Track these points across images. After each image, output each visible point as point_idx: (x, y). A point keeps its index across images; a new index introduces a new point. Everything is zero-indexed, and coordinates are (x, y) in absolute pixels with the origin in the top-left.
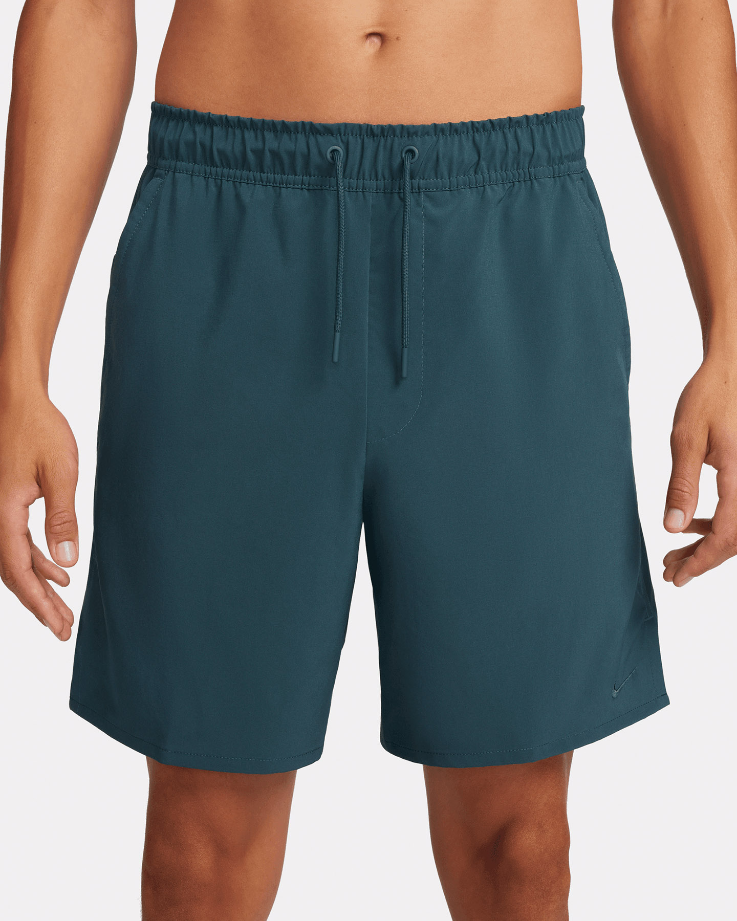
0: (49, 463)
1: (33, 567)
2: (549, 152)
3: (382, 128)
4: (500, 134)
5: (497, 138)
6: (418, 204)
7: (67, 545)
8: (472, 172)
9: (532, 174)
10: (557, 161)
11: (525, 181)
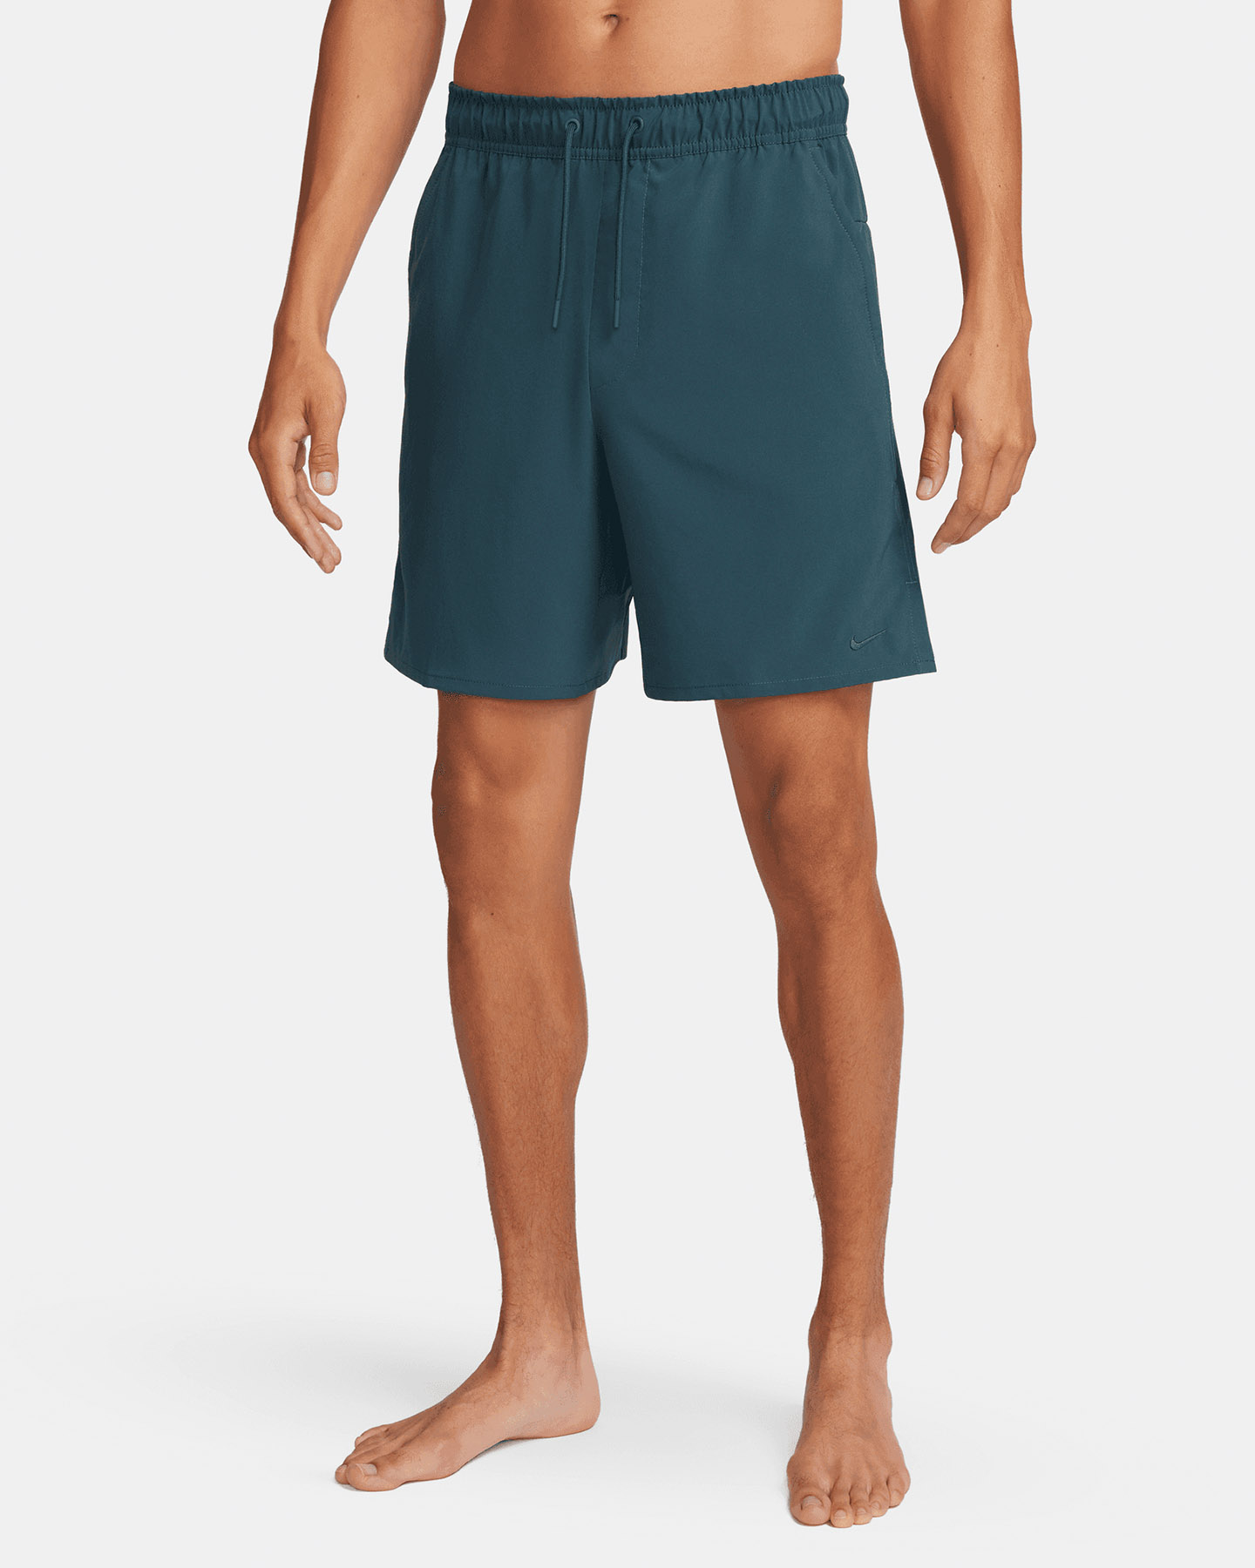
0: (315, 400)
1: (296, 496)
2: (776, 120)
3: (611, 101)
4: (725, 104)
5: (722, 108)
6: (645, 170)
7: (327, 475)
8: (696, 140)
9: (759, 141)
10: (786, 128)
11: (751, 147)
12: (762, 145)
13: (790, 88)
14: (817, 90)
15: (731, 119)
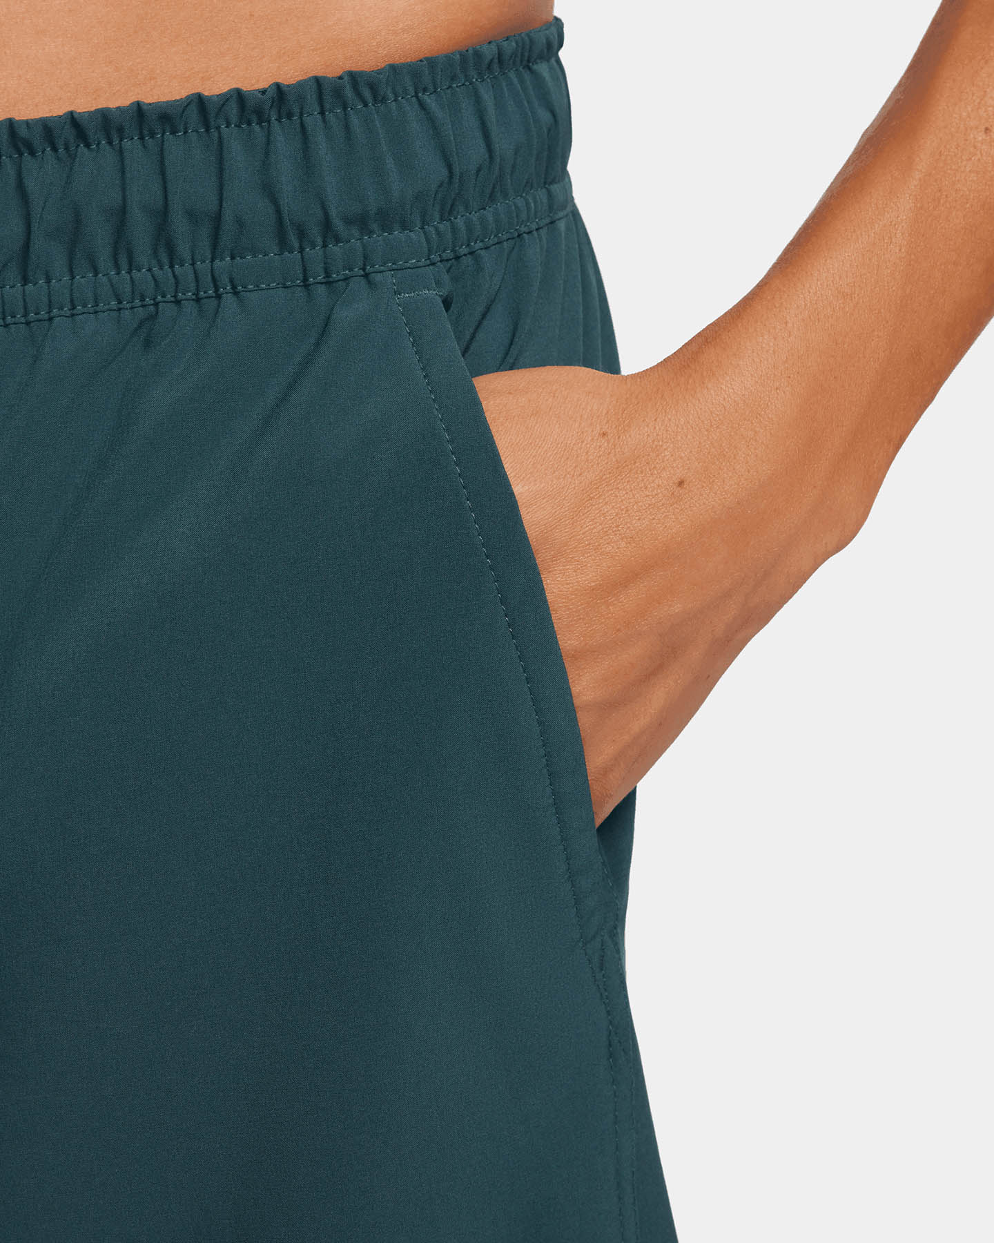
9: (225, 280)
10: (315, 233)
11: (198, 300)
12: (236, 293)
13: (328, 99)
14: (428, 99)
15: (123, 210)
